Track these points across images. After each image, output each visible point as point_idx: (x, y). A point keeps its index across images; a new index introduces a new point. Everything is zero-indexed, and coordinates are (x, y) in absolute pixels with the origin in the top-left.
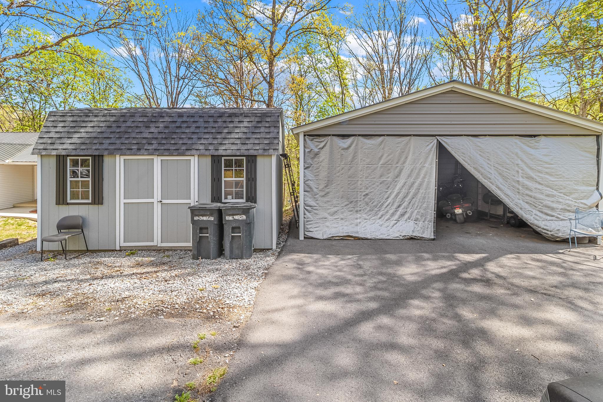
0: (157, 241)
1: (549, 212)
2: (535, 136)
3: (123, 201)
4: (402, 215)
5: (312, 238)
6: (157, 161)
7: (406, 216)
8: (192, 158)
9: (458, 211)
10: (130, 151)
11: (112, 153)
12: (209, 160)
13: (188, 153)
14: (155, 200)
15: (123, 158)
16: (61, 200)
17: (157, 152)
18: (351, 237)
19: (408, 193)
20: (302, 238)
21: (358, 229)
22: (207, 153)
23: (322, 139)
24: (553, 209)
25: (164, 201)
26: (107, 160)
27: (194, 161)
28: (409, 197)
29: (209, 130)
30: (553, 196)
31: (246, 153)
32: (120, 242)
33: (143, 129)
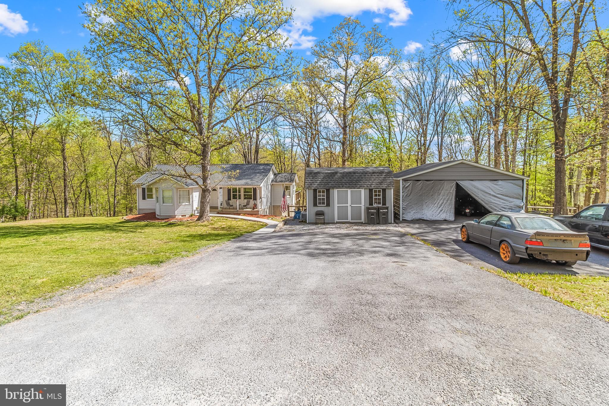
0: (349, 220)
1: (504, 209)
2: (497, 180)
3: (337, 205)
4: (441, 211)
5: (405, 220)
6: (349, 191)
7: (443, 211)
8: (362, 190)
9: (467, 211)
10: (339, 187)
11: (333, 188)
12: (368, 190)
13: (361, 188)
14: (348, 205)
15: (337, 190)
16: (315, 205)
17: (349, 188)
18: (421, 219)
19: (443, 202)
20: (401, 220)
21: (424, 216)
22: (368, 188)
23: (409, 181)
24: (505, 208)
25: (352, 205)
26: (331, 191)
27: (363, 191)
28: (444, 203)
29: (367, 179)
30: (505, 203)
31: (382, 188)
32: (336, 220)
33: (342, 179)
